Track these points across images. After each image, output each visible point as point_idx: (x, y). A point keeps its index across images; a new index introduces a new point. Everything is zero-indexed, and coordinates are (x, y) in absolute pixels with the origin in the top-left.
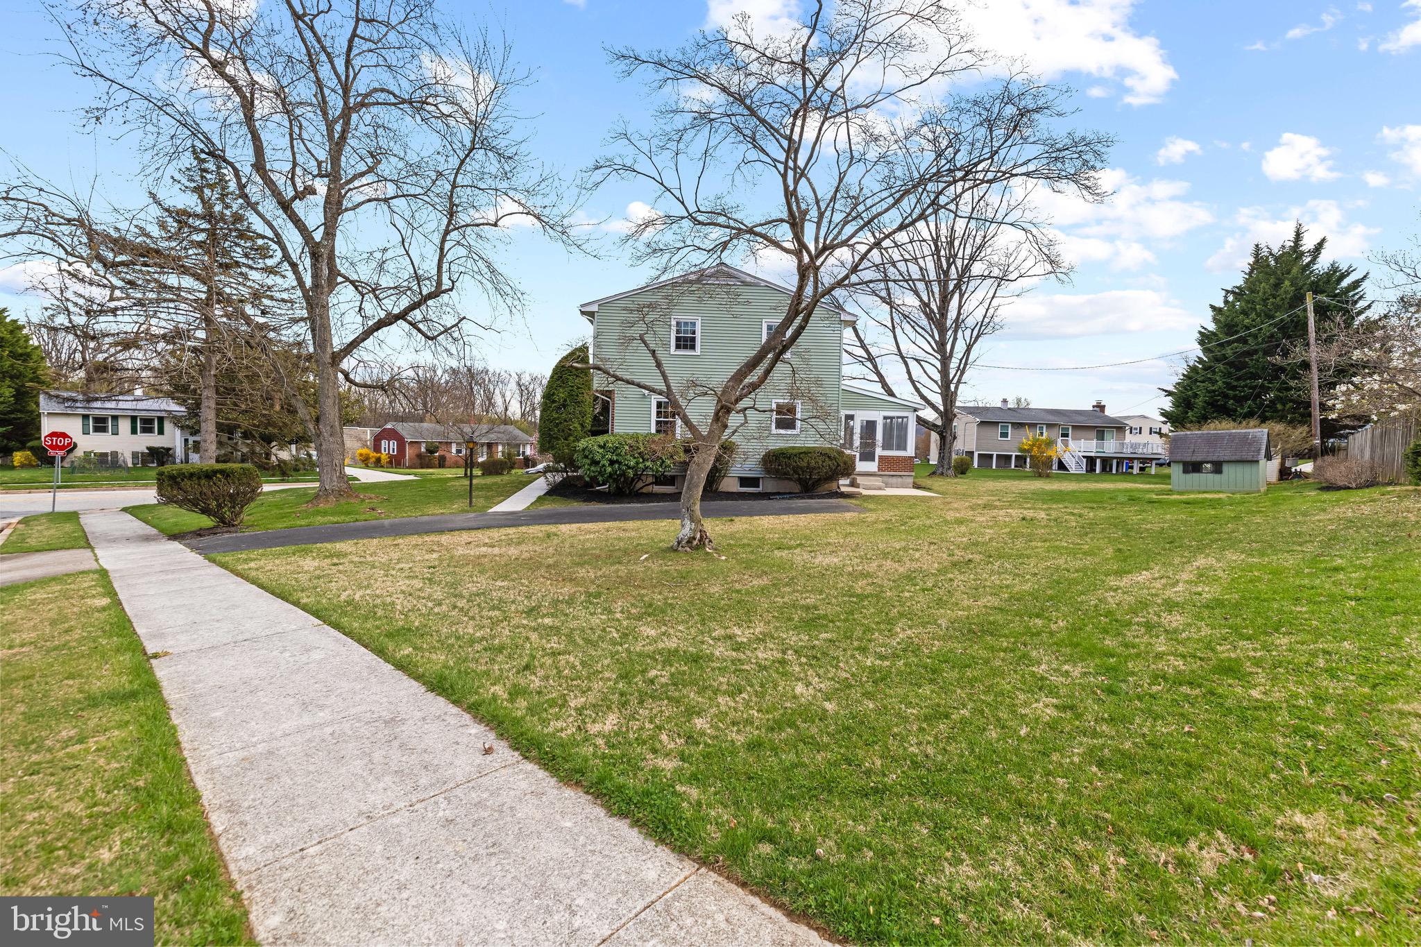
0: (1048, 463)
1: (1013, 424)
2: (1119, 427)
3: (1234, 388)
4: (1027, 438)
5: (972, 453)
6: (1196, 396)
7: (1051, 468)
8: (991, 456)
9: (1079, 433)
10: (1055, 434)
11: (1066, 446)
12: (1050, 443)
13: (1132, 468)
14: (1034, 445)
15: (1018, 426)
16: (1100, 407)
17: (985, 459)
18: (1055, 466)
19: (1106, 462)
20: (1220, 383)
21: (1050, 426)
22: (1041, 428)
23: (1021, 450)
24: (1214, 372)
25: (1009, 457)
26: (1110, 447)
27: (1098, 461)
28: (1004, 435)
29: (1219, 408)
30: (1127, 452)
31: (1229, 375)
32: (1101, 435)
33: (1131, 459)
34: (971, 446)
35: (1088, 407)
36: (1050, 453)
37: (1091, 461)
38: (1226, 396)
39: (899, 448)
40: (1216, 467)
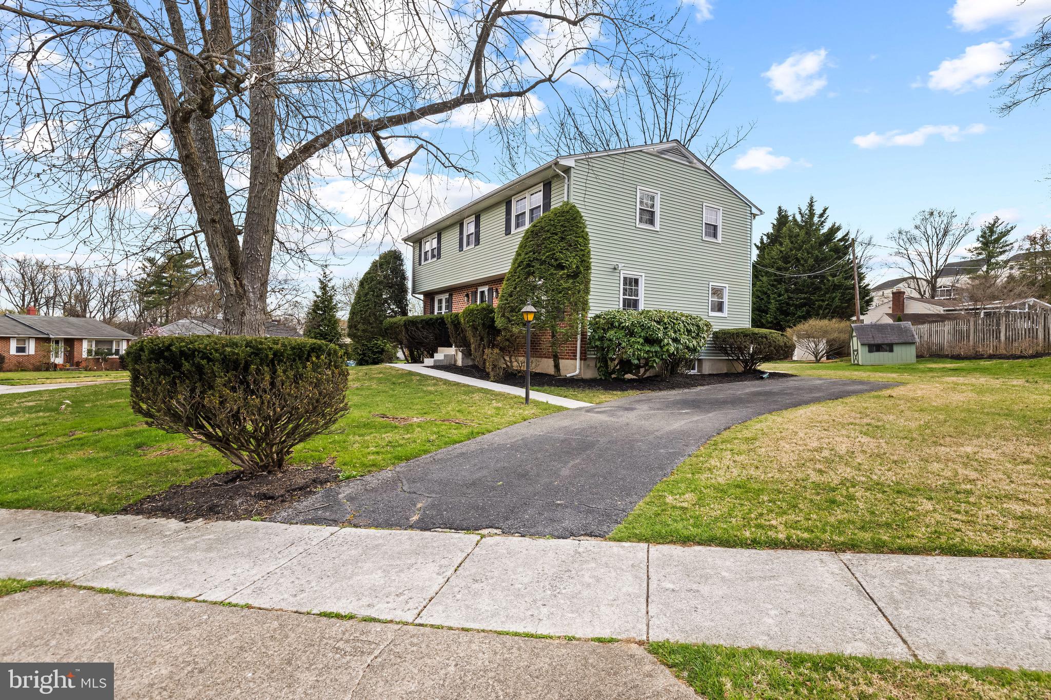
40: (890, 348)
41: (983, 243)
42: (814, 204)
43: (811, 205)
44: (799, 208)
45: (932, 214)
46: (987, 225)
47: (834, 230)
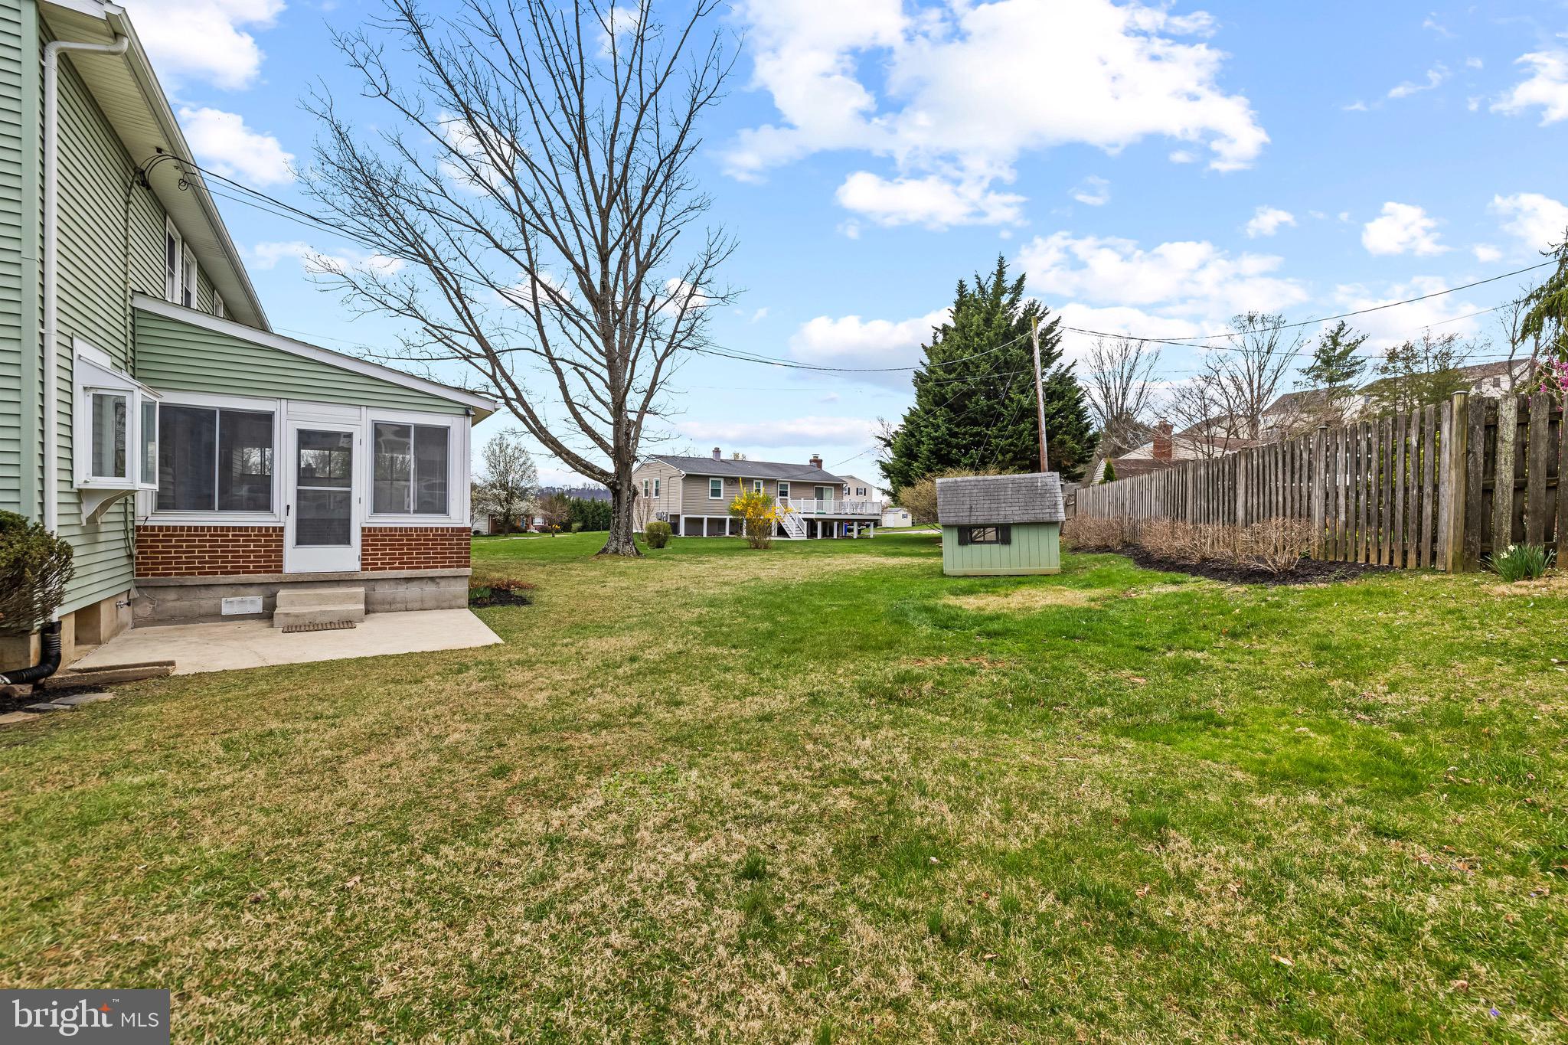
0: (766, 530)
1: (726, 478)
2: (838, 486)
3: (955, 435)
4: (738, 497)
5: (678, 516)
6: (919, 443)
7: (770, 534)
8: (702, 520)
9: (799, 491)
10: (774, 491)
11: (786, 507)
12: (768, 502)
13: (851, 530)
14: (748, 505)
15: (732, 481)
16: (817, 462)
17: (694, 524)
18: (775, 532)
19: (827, 525)
20: (943, 428)
21: (768, 482)
22: (758, 485)
23: (733, 512)
24: (935, 417)
25: (723, 521)
26: (829, 507)
27: (819, 524)
28: (716, 493)
29: (943, 459)
30: (847, 513)
31: (950, 421)
32: (820, 495)
33: (851, 521)
34: (677, 508)
35: (805, 462)
36: (768, 515)
37: (812, 524)
38: (949, 445)
39: (424, 507)
40: (1004, 533)
41: (1324, 362)
42: (1006, 270)
43: (1000, 273)
44: (977, 278)
45: (1251, 319)
46: (1329, 334)
47: (1032, 313)
